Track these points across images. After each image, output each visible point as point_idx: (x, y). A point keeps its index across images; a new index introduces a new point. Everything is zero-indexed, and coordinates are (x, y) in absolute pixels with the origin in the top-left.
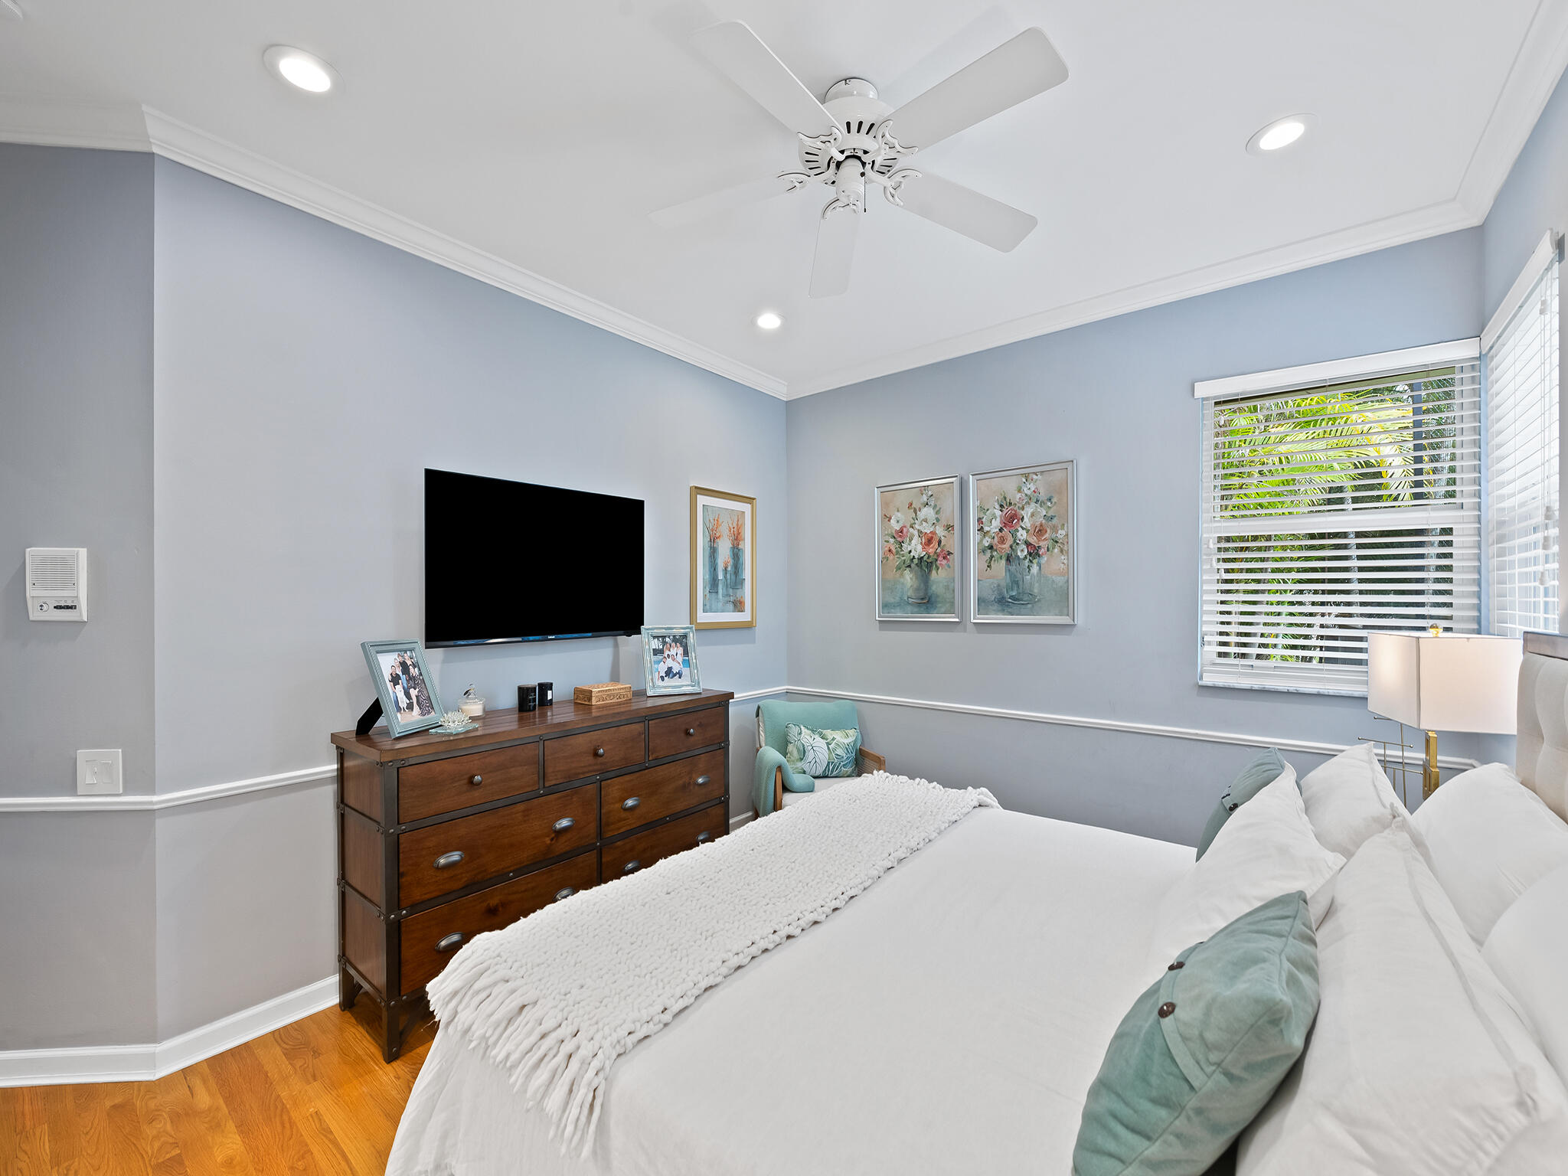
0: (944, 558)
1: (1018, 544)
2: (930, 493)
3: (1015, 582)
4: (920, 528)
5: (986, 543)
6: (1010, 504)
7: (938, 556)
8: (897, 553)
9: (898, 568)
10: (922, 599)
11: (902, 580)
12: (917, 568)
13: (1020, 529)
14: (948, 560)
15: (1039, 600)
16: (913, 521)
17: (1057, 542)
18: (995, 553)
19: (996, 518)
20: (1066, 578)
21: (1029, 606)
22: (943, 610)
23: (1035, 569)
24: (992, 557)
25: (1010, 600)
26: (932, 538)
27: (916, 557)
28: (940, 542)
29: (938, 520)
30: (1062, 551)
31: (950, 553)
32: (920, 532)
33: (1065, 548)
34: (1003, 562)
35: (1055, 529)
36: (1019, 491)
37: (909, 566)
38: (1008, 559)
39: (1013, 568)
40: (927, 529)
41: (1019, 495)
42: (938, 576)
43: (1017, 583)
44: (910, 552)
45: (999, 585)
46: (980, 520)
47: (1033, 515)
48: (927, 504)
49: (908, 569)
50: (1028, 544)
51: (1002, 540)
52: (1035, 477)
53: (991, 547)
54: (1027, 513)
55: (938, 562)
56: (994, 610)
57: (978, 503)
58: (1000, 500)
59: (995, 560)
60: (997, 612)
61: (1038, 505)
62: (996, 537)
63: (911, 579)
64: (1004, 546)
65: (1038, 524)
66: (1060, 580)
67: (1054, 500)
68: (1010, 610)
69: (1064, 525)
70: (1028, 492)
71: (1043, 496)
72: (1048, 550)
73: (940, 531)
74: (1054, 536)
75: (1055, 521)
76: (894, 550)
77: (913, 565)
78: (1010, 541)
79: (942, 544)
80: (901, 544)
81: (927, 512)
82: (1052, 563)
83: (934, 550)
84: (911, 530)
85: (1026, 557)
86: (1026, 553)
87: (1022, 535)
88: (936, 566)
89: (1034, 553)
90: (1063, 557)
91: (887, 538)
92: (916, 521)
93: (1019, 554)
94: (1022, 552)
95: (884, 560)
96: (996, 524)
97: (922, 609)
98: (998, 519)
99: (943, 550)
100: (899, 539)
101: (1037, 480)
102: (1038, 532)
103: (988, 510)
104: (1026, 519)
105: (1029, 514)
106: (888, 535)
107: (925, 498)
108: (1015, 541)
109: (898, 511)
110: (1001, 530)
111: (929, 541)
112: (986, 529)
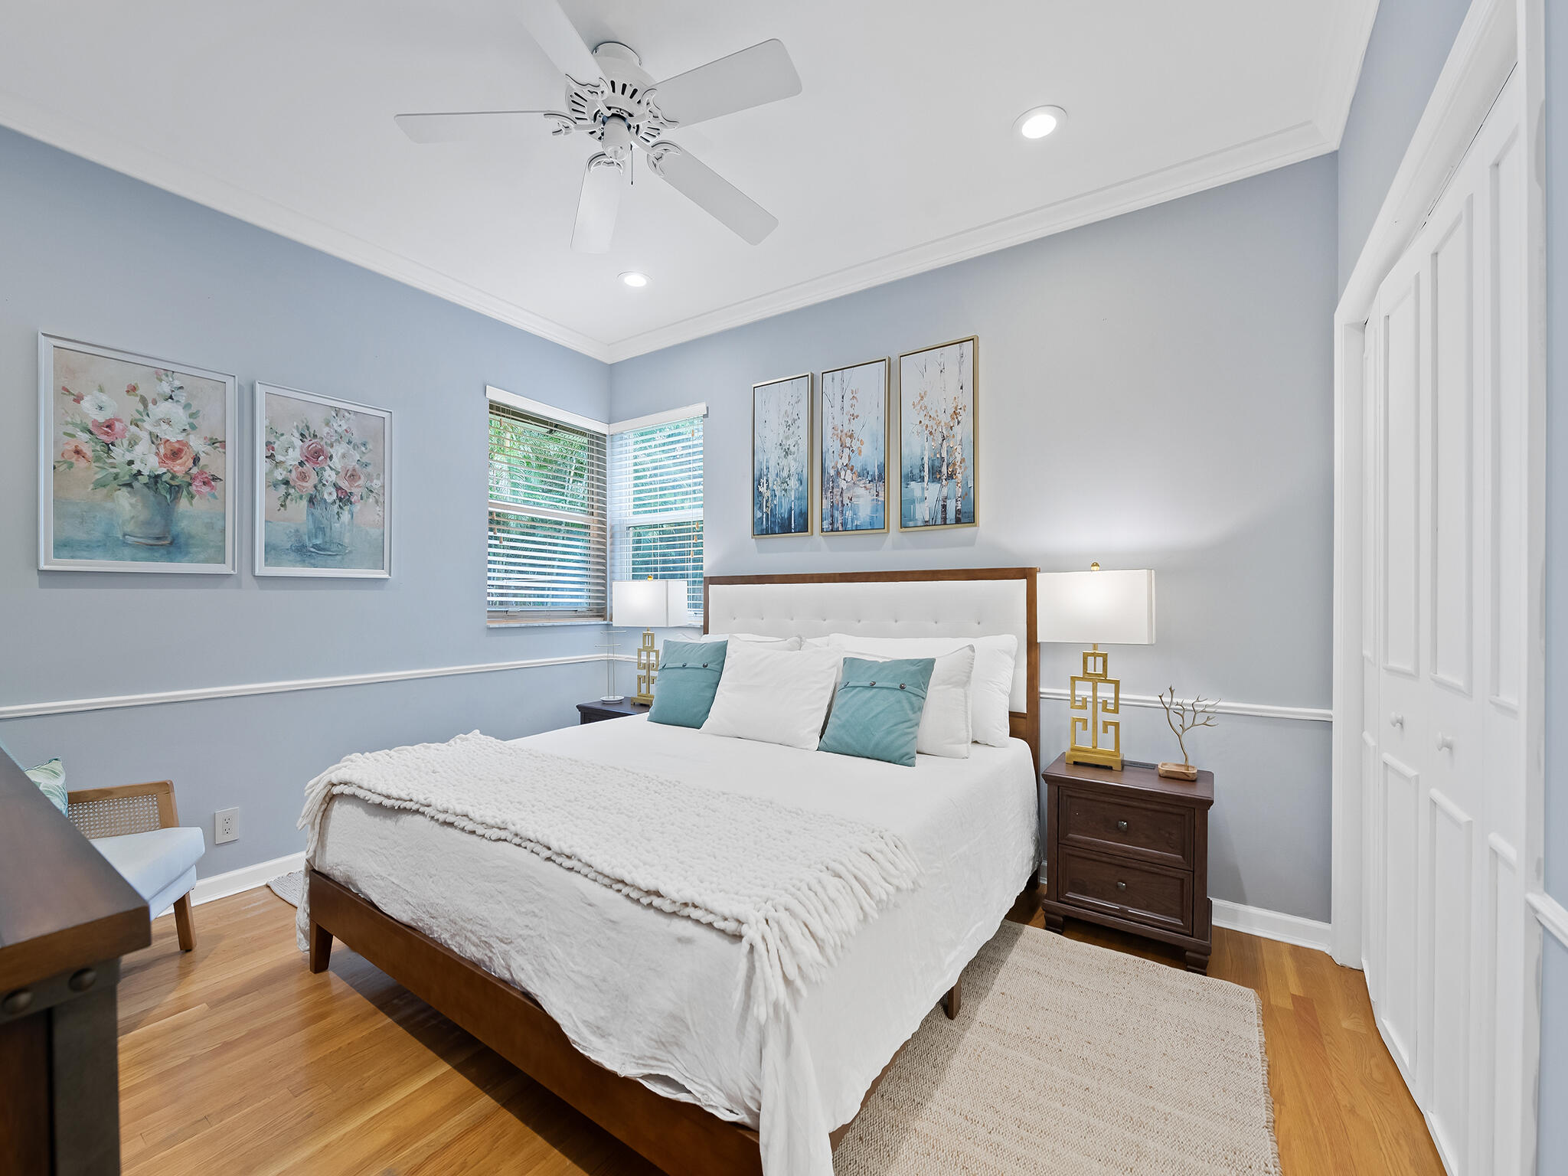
0: (205, 483)
1: (324, 485)
2: (177, 383)
3: (320, 529)
4: (156, 431)
5: (279, 473)
6: (315, 436)
7: (193, 479)
8: (98, 459)
9: (100, 484)
10: (158, 539)
11: (109, 505)
12: (146, 490)
13: (327, 468)
14: (213, 488)
15: (350, 552)
16: (139, 417)
17: (371, 491)
18: (292, 491)
19: (294, 448)
20: (381, 530)
21: (338, 557)
22: (202, 557)
23: (345, 516)
24: (288, 495)
25: (312, 549)
26: (180, 451)
27: (146, 472)
28: (196, 460)
29: (193, 427)
30: (377, 502)
31: (215, 479)
32: (154, 438)
33: (381, 500)
34: (304, 503)
35: (369, 477)
36: (327, 424)
37: (129, 485)
38: (311, 500)
39: (317, 512)
40: (173, 436)
41: (326, 430)
42: (191, 511)
43: (323, 530)
44: (131, 463)
45: (297, 531)
46: (268, 444)
47: (344, 456)
48: (171, 397)
49: (124, 489)
50: (338, 488)
51: (303, 477)
52: (347, 414)
53: (287, 483)
54: (337, 451)
55: (194, 488)
56: (289, 561)
57: (265, 422)
58: (300, 428)
59: (292, 500)
60: (294, 563)
61: (351, 447)
62: (294, 472)
63: (131, 505)
64: (304, 484)
65: (350, 468)
66: (375, 532)
67: (370, 446)
68: (313, 561)
69: (379, 474)
70: (339, 430)
71: (356, 439)
72: (362, 499)
73: (197, 444)
74: (368, 484)
75: (369, 469)
76: (87, 449)
77: (136, 484)
78: (313, 479)
79: (202, 462)
80: (108, 447)
81: (175, 411)
82: (364, 512)
83: (184, 469)
84: (133, 428)
85: (335, 502)
86: (335, 497)
87: (330, 476)
88: (189, 493)
89: (345, 499)
90: (378, 508)
91: (70, 429)
92: (146, 418)
93: (326, 496)
94: (330, 495)
95: (62, 466)
96: (294, 457)
97: (156, 554)
98: (298, 450)
99: (202, 472)
100: (104, 438)
101: (349, 419)
102: (350, 476)
103: (282, 435)
104: (335, 459)
105: (340, 454)
106: (74, 424)
107: (166, 388)
108: (320, 481)
109: (101, 390)
110: (301, 464)
111: (176, 454)
112: (279, 458)
